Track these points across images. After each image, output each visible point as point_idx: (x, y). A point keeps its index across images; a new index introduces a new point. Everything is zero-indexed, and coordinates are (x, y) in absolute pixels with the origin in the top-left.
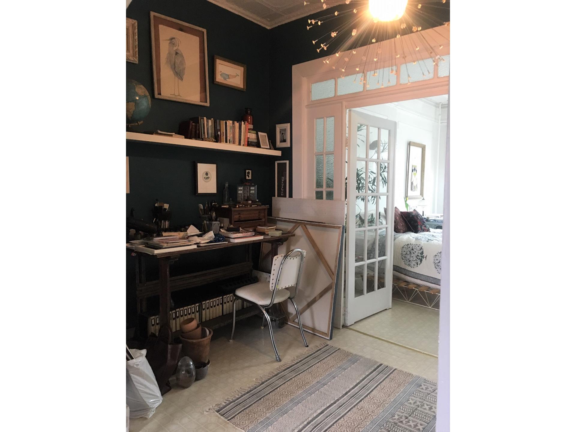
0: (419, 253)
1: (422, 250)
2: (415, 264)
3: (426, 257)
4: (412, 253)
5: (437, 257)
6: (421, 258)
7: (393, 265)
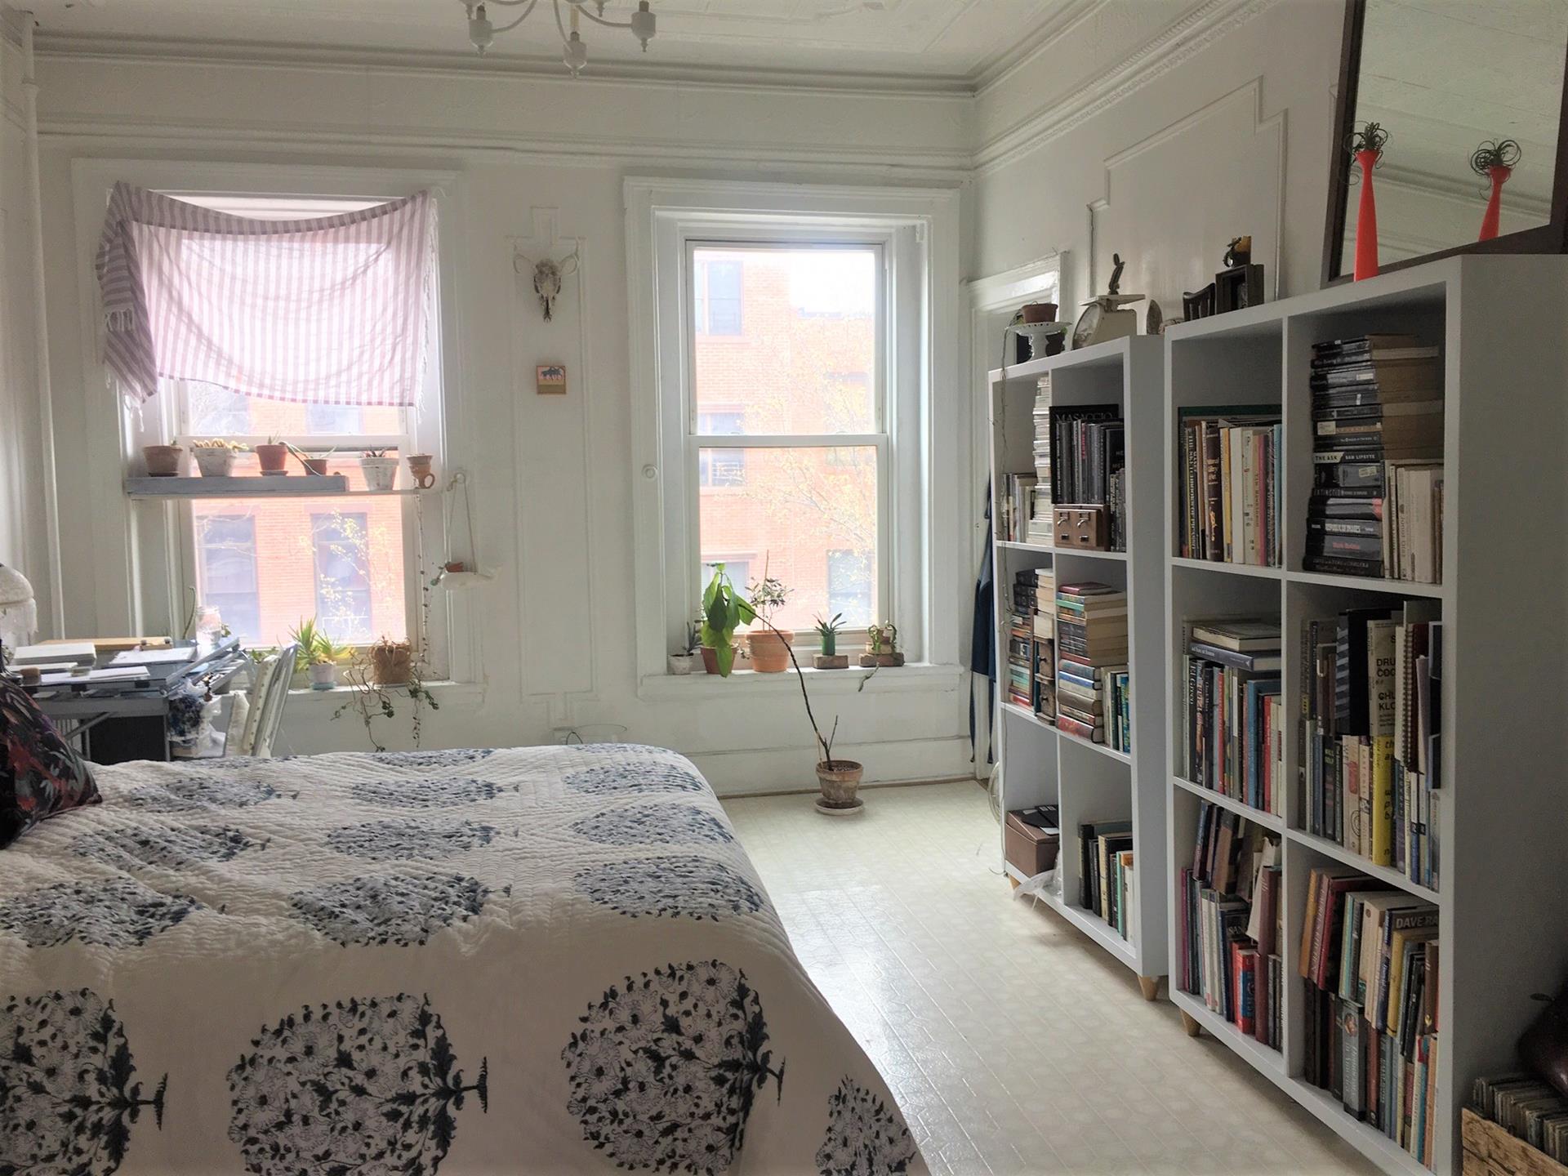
0: (91, 1077)
1: (114, 1041)
3: (160, 1094)
5: (259, 1074)
6: (118, 1119)
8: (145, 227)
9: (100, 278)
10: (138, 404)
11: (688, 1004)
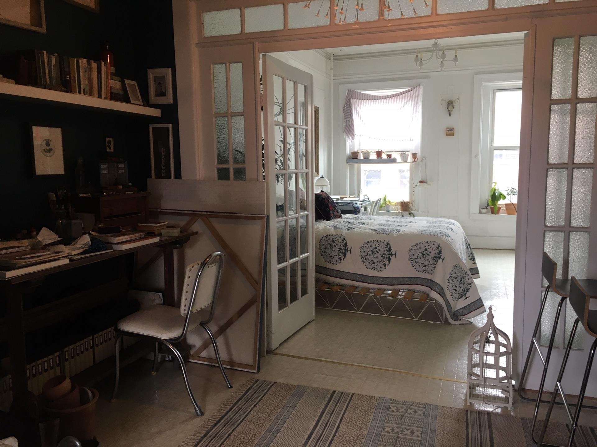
0: (342, 246)
1: (345, 241)
2: (338, 260)
3: (351, 249)
4: (333, 246)
5: (364, 248)
6: (345, 252)
7: (316, 265)
8: (354, 100)
9: (344, 112)
10: (350, 141)
11: (429, 247)
